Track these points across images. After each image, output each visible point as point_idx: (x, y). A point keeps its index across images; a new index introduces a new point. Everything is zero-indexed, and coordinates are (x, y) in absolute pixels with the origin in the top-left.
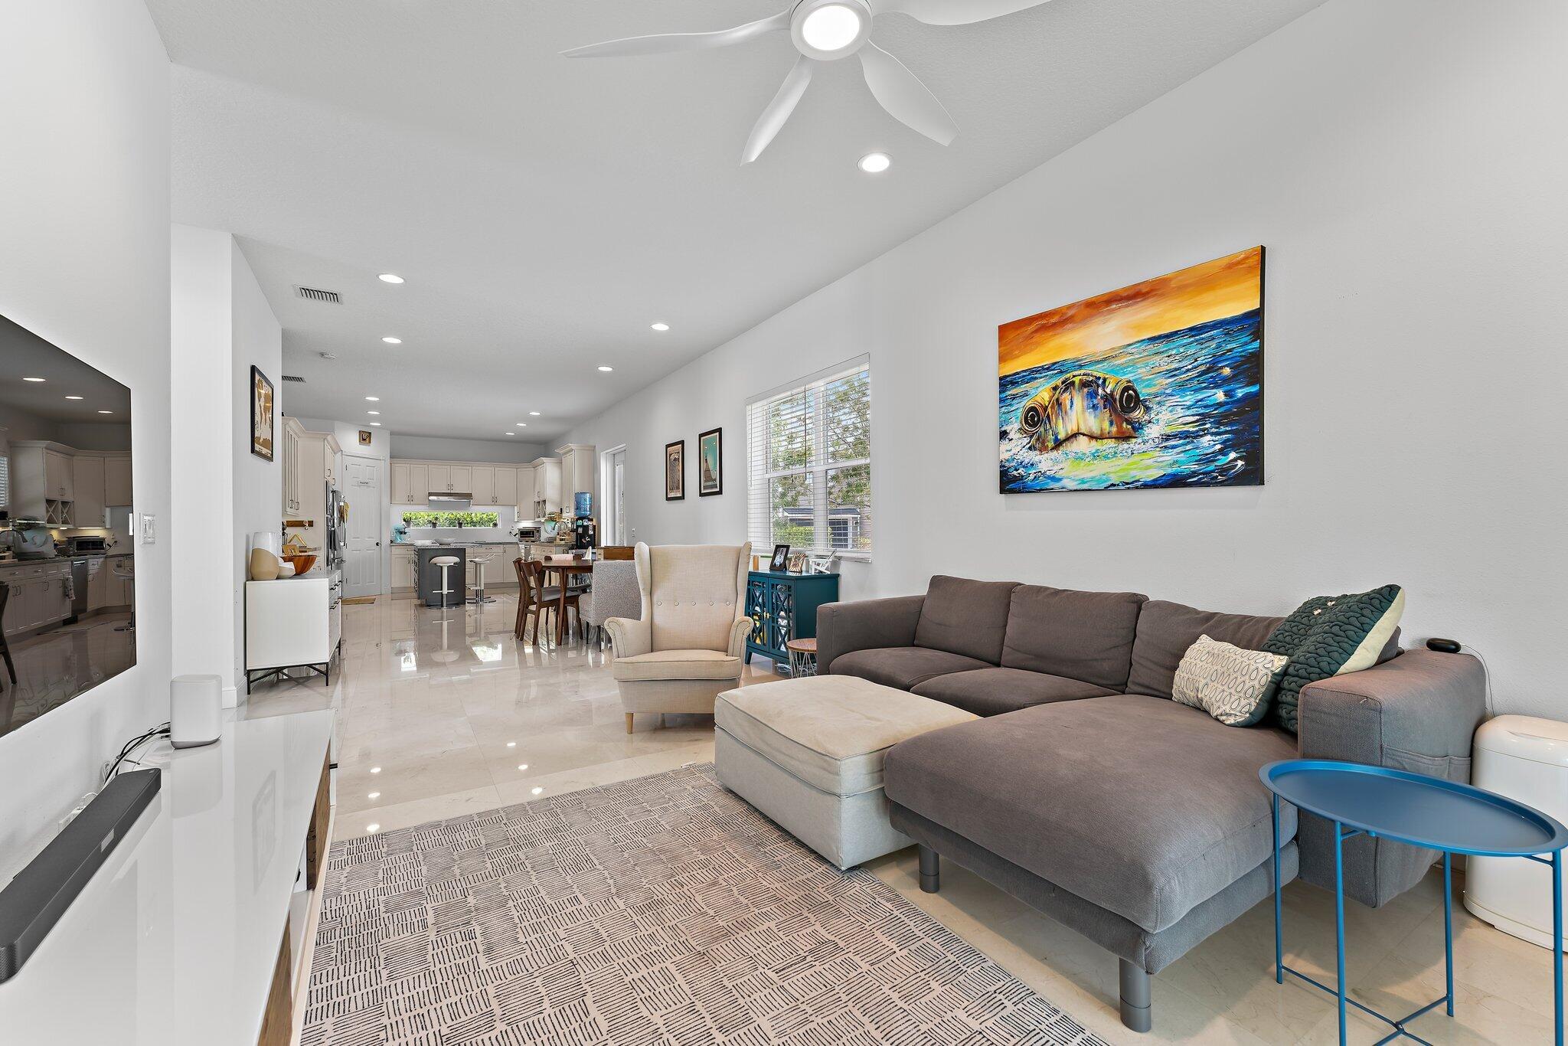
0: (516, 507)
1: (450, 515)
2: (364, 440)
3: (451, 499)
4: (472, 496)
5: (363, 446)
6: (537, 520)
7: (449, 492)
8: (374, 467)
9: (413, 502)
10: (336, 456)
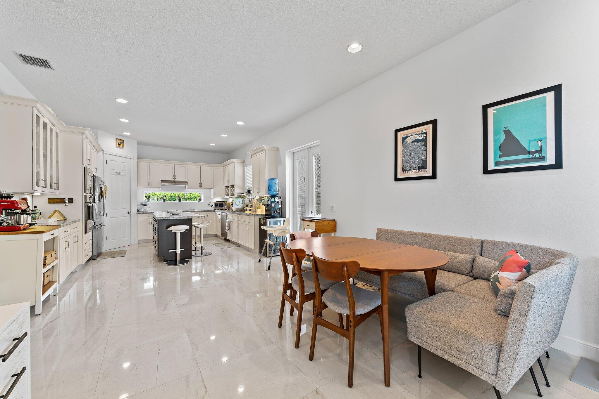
0: (212, 190)
2: (119, 144)
4: (187, 183)
5: (118, 149)
6: (225, 197)
7: (174, 180)
8: (126, 163)
9: (152, 186)
10: (99, 154)
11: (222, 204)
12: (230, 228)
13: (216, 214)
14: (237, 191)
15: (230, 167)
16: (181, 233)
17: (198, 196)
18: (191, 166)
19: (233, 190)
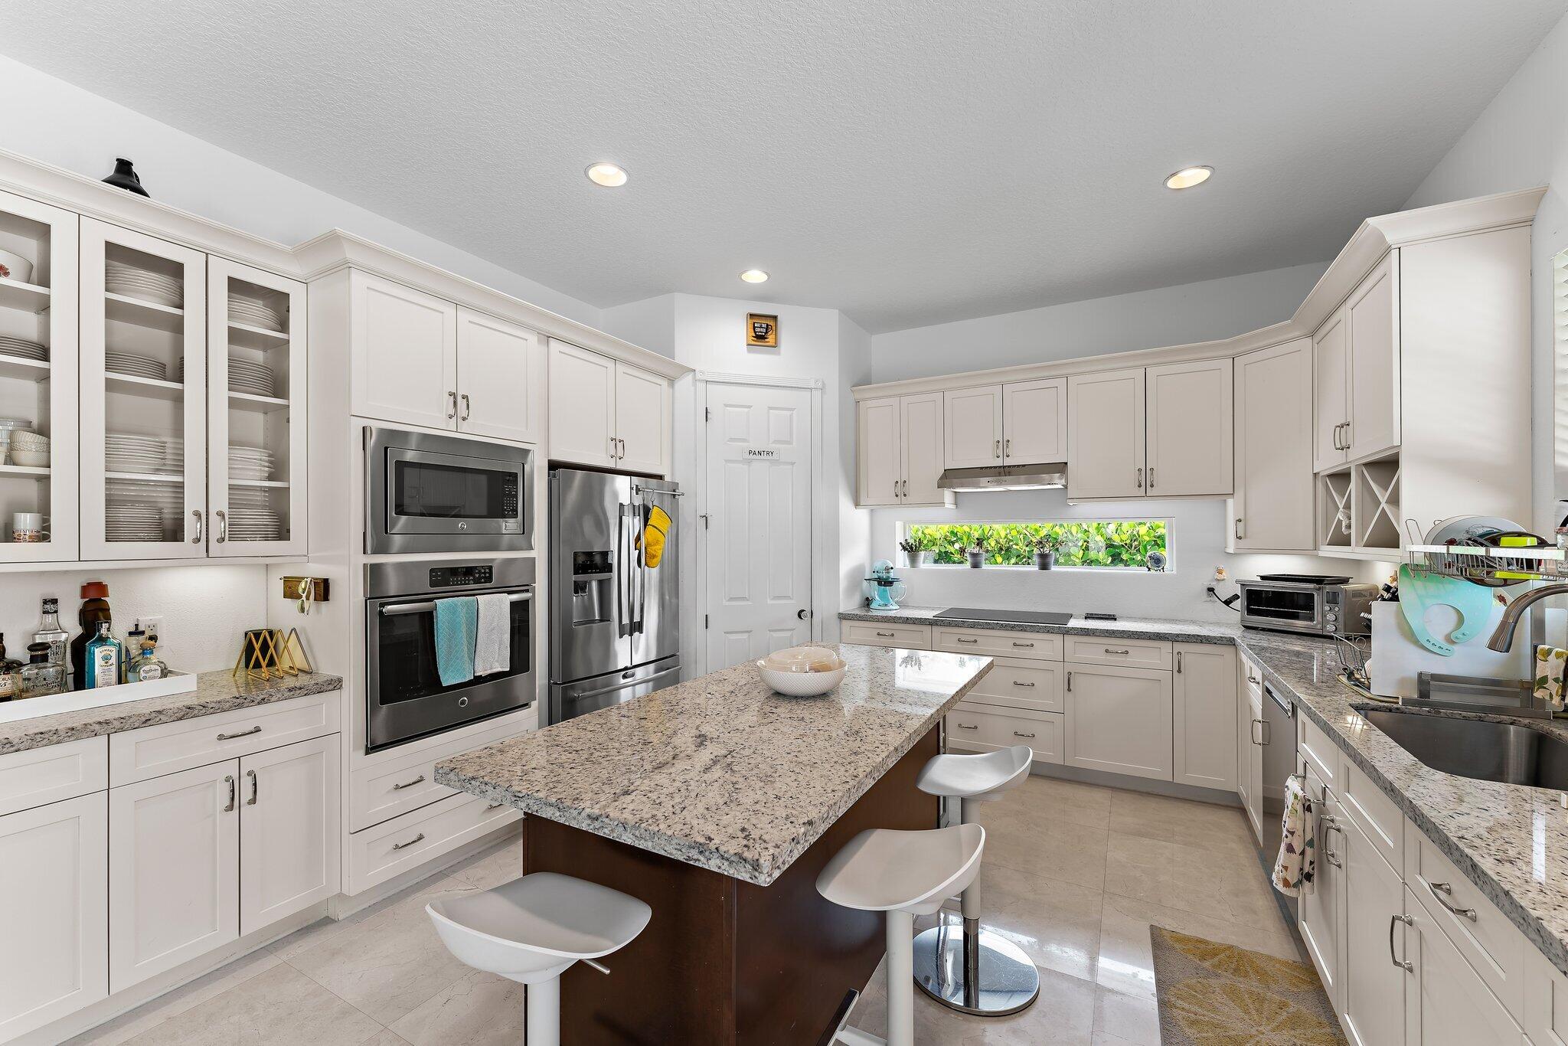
2: (760, 337)
4: (1068, 472)
5: (763, 356)
6: (1330, 548)
7: (998, 462)
8: (793, 410)
9: (909, 499)
10: (678, 385)
11: (1305, 599)
14: (1421, 511)
18: (1089, 378)
19: (1383, 497)
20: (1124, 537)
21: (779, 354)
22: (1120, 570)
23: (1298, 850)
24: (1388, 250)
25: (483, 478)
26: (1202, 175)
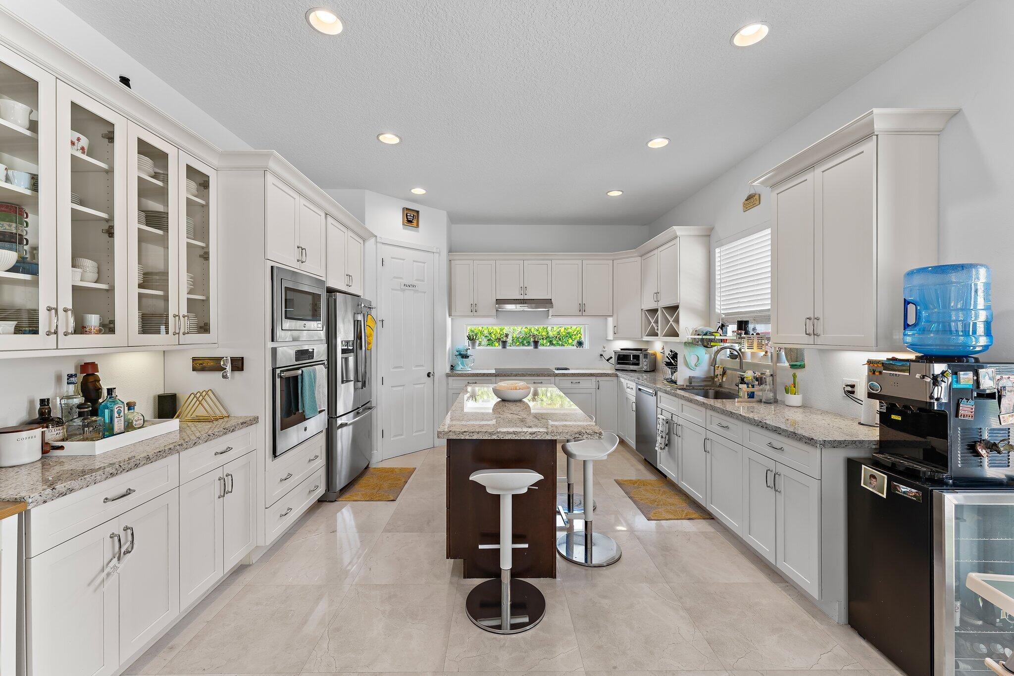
0: (610, 320)
1: (524, 329)
2: (410, 222)
3: (525, 308)
4: (552, 303)
5: (410, 232)
6: (646, 338)
7: (522, 297)
8: (425, 263)
9: (478, 314)
10: (367, 244)
11: (637, 357)
12: (669, 440)
13: (620, 384)
14: (688, 325)
15: (661, 256)
16: (515, 497)
17: (575, 333)
18: (561, 262)
19: (671, 320)
20: (555, 333)
21: (418, 232)
22: (552, 348)
23: (664, 437)
24: (676, 237)
25: (310, 297)
26: (619, 193)
